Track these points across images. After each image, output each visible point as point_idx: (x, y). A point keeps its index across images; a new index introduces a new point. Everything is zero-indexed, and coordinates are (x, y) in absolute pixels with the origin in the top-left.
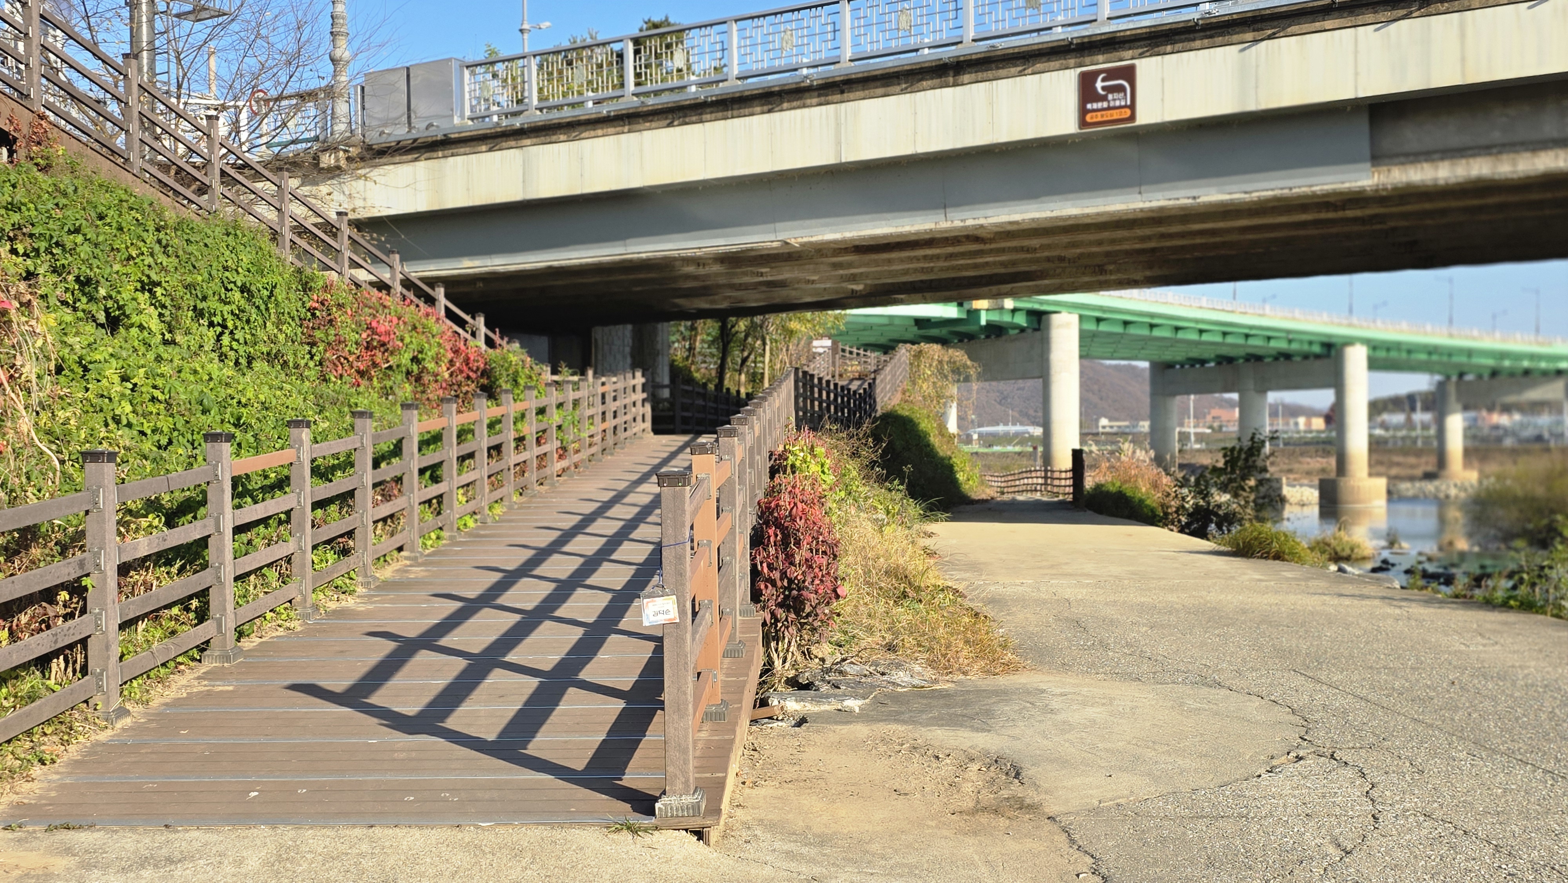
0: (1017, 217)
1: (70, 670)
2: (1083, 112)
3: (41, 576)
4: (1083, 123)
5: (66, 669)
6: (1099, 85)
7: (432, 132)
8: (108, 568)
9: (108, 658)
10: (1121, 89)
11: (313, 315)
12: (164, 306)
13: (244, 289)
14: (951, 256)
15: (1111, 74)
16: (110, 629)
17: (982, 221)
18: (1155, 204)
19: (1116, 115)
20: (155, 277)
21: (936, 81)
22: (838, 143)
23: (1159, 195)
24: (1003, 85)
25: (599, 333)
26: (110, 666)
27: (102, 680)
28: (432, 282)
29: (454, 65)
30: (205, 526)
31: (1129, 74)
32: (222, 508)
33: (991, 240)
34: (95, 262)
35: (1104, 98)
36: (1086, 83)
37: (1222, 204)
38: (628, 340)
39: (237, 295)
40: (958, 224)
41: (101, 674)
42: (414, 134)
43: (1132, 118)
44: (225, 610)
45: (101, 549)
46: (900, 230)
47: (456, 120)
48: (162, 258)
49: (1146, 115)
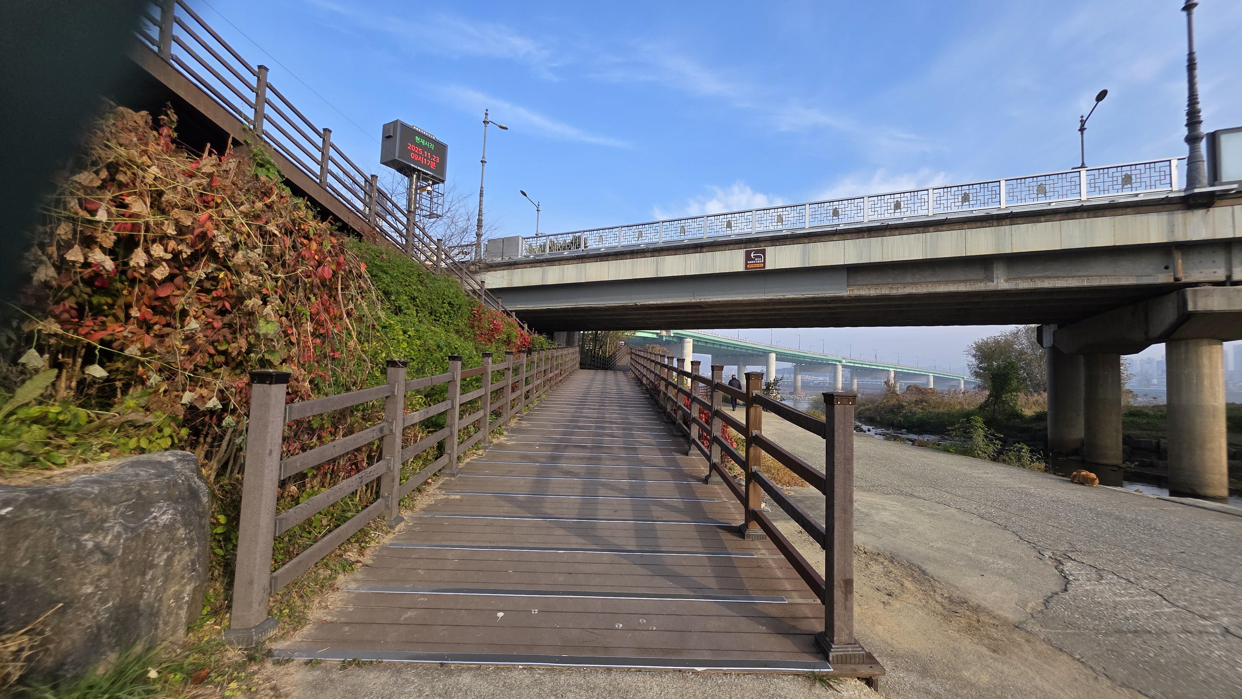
0: (720, 299)
1: (369, 491)
2: (746, 264)
3: (355, 440)
4: (746, 268)
5: (366, 491)
6: (752, 255)
7: (511, 260)
8: (397, 431)
9: (393, 487)
10: (760, 257)
11: (474, 316)
12: (418, 306)
13: (449, 303)
14: (688, 313)
15: (757, 252)
16: (396, 469)
17: (707, 300)
18: (769, 297)
19: (758, 266)
20: (416, 295)
21: (694, 251)
22: (657, 270)
23: (771, 294)
24: (718, 254)
25: (556, 334)
26: (394, 492)
27: (388, 501)
28: (511, 311)
29: (520, 238)
30: (447, 405)
31: (763, 252)
32: (456, 395)
33: (705, 308)
34: (391, 285)
35: (754, 260)
36: (748, 254)
37: (793, 299)
38: (565, 337)
39: (446, 305)
40: (698, 300)
41: (388, 497)
42: (504, 261)
43: (764, 267)
44: (453, 448)
45: (394, 420)
46: (677, 301)
47: (520, 257)
48: (420, 287)
49: (768, 267)
